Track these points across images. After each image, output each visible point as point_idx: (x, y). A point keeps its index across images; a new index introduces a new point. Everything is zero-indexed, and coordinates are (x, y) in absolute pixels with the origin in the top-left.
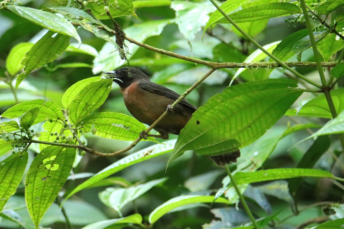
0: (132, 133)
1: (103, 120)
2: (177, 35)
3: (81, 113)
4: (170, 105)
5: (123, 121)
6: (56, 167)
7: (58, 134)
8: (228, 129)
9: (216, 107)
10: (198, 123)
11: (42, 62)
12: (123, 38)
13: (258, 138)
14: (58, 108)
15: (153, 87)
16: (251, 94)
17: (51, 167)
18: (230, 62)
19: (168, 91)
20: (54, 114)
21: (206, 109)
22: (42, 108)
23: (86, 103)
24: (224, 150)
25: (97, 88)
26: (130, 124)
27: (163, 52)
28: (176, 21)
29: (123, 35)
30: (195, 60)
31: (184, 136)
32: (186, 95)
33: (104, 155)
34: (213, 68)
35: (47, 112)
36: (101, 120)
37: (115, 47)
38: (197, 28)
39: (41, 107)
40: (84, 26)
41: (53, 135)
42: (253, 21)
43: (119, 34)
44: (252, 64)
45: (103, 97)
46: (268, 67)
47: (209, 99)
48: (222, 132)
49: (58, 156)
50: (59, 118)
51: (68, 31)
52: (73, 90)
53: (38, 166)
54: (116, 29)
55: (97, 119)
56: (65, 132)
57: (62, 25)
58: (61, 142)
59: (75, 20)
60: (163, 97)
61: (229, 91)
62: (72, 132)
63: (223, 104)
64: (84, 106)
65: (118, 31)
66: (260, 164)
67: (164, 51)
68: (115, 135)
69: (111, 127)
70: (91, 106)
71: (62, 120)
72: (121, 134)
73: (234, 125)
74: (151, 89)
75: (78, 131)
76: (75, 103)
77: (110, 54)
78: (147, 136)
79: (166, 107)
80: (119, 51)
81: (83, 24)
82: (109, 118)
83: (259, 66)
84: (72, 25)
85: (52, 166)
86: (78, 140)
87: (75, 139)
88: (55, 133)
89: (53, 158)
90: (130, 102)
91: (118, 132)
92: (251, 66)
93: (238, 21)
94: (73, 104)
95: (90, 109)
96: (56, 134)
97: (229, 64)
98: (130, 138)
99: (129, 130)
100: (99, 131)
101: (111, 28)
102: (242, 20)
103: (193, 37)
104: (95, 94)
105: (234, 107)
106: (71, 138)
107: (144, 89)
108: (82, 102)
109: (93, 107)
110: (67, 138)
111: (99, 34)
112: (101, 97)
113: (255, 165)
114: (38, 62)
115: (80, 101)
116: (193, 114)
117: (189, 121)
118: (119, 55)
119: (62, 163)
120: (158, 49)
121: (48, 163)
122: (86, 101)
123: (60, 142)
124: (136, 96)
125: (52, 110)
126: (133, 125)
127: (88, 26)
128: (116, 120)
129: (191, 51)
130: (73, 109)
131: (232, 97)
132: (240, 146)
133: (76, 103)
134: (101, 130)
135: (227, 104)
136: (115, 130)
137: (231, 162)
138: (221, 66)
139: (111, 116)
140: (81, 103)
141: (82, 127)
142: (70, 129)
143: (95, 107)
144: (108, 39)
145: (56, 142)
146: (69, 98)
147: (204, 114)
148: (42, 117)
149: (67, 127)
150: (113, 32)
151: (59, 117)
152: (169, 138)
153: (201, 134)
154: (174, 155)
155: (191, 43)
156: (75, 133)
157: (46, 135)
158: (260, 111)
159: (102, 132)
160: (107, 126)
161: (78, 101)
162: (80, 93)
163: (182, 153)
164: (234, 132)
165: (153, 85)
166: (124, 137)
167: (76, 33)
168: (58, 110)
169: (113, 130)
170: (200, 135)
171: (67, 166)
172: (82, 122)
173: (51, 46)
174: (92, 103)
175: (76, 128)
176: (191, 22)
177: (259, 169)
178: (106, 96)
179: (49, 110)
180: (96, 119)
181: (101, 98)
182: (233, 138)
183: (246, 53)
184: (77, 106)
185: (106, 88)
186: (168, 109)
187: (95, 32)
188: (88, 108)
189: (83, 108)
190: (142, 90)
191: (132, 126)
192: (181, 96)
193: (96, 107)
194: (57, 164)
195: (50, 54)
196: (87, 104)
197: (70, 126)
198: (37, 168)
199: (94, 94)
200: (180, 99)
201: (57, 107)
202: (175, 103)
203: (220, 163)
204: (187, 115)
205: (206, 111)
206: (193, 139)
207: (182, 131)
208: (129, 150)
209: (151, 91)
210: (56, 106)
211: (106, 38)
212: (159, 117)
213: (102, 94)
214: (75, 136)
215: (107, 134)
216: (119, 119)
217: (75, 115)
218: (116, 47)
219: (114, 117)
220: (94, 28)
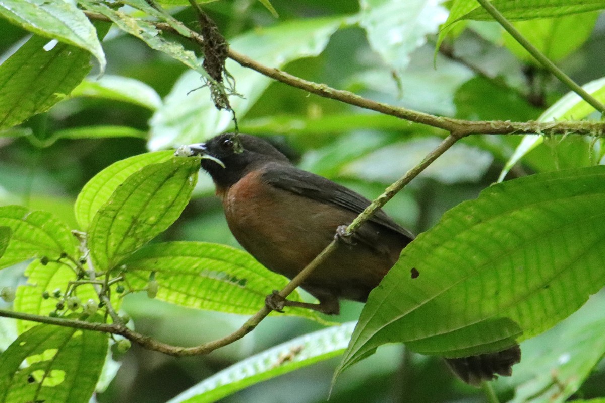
0: (252, 295)
1: (179, 263)
2: (364, 57)
3: (121, 243)
4: (344, 227)
5: (229, 265)
6: (57, 377)
7: (62, 294)
8: (491, 292)
9: (463, 236)
10: (415, 274)
11: (21, 112)
12: (222, 54)
13: (567, 314)
14: (62, 230)
15: (301, 180)
16: (550, 205)
17: (45, 377)
18: (496, 120)
19: (337, 190)
20: (53, 244)
21: (436, 241)
22: (21, 228)
23: (133, 217)
24: (480, 343)
25: (162, 180)
26: (248, 272)
27: (325, 90)
28: (361, 19)
29: (223, 46)
30: (406, 113)
31: (378, 307)
32: (383, 201)
33: (174, 352)
34: (454, 134)
35: (33, 237)
36: (174, 261)
37: (202, 77)
38: (414, 38)
39: (19, 225)
40: (119, 21)
41: (49, 298)
42: (560, 15)
43: (211, 44)
44: (553, 125)
45: (177, 202)
46: (594, 133)
47: (444, 214)
48: (474, 299)
49: (61, 349)
50: (64, 255)
51: (76, 35)
52: (103, 185)
53: (11, 375)
54: (206, 32)
55: (162, 258)
56: (79, 288)
57: (62, 19)
58: (70, 316)
59: (97, 6)
60: (326, 206)
61: (494, 195)
62: (96, 289)
63: (478, 227)
64: (127, 225)
65: (209, 38)
66: (573, 386)
67: (328, 89)
68: (210, 300)
69: (199, 280)
70: (145, 227)
71: (72, 260)
72: (225, 297)
73: (506, 282)
74: (296, 187)
75: (113, 288)
76: (103, 218)
77: (188, 94)
78: (284, 305)
79: (335, 232)
80: (211, 88)
81: (119, 16)
82: (193, 256)
83: (570, 131)
84: (87, 18)
85: (48, 375)
86: (111, 310)
87: (104, 308)
88: (56, 291)
89: (49, 354)
90: (242, 221)
91: (216, 291)
92: (549, 130)
93: (522, 15)
94: (98, 221)
95: (144, 232)
96: (57, 295)
97: (493, 124)
98: (248, 308)
99: (246, 289)
100: (169, 288)
101: (192, 28)
102: (531, 13)
103: (405, 61)
104: (155, 196)
105: (508, 235)
106: (94, 307)
107: (277, 186)
108: (122, 214)
109: (150, 228)
110: (84, 304)
111: (157, 44)
112: (170, 203)
113: (562, 388)
114: (10, 111)
115: (117, 211)
116: (404, 251)
117: (394, 269)
118: (212, 96)
119: (73, 368)
120: (313, 83)
121: (36, 366)
122: (131, 214)
123: (67, 314)
124: (255, 205)
125: (49, 234)
126: (257, 275)
127: (131, 23)
128: (211, 261)
129: (400, 97)
130: (99, 232)
131: (502, 210)
132: (521, 334)
133: (108, 216)
134: (174, 286)
135: (489, 227)
136: (209, 288)
137: (496, 374)
138: (473, 128)
139: (200, 252)
140: (120, 218)
141: (122, 280)
142: (91, 283)
143: (155, 227)
144: (181, 54)
145: (54, 315)
146: (91, 203)
147: (429, 252)
148: (22, 250)
149: (85, 277)
150: (199, 38)
151: (65, 251)
152: (342, 311)
153: (423, 303)
154: (352, 355)
155: (400, 75)
156: (105, 292)
157: (34, 293)
158: (574, 249)
159: (176, 290)
160: (189, 278)
161: (111, 213)
162: (117, 192)
163: (373, 351)
164: (505, 298)
165: (300, 176)
166: (233, 305)
167: (94, 40)
168: (62, 235)
169: (204, 286)
170: (419, 306)
171: (85, 375)
172: (123, 267)
173: (42, 71)
174: (148, 218)
175: (107, 280)
176: (401, 23)
177: (574, 397)
178: (183, 202)
179: (38, 234)
180: (161, 260)
181: (169, 207)
182: (504, 315)
183: (540, 103)
184: (108, 225)
185: (183, 181)
186: (338, 236)
187: (148, 38)
188: (137, 231)
189: (124, 231)
190: (273, 189)
191: (253, 278)
192: (372, 205)
193: (157, 230)
194: (60, 369)
195: (41, 93)
196: (134, 221)
197: (93, 276)
198: (7, 380)
199: (154, 194)
200: (369, 211)
201: (61, 225)
202: (356, 221)
203: (471, 376)
204: (389, 252)
205: (436, 246)
206: (402, 313)
207: (373, 292)
208: (238, 338)
209: (297, 190)
210: (57, 223)
211: (176, 53)
212: (314, 256)
213: (175, 195)
214: (104, 302)
215: (188, 296)
216: (219, 259)
217: (103, 248)
218: (205, 77)
219: (207, 254)
220: (147, 27)
